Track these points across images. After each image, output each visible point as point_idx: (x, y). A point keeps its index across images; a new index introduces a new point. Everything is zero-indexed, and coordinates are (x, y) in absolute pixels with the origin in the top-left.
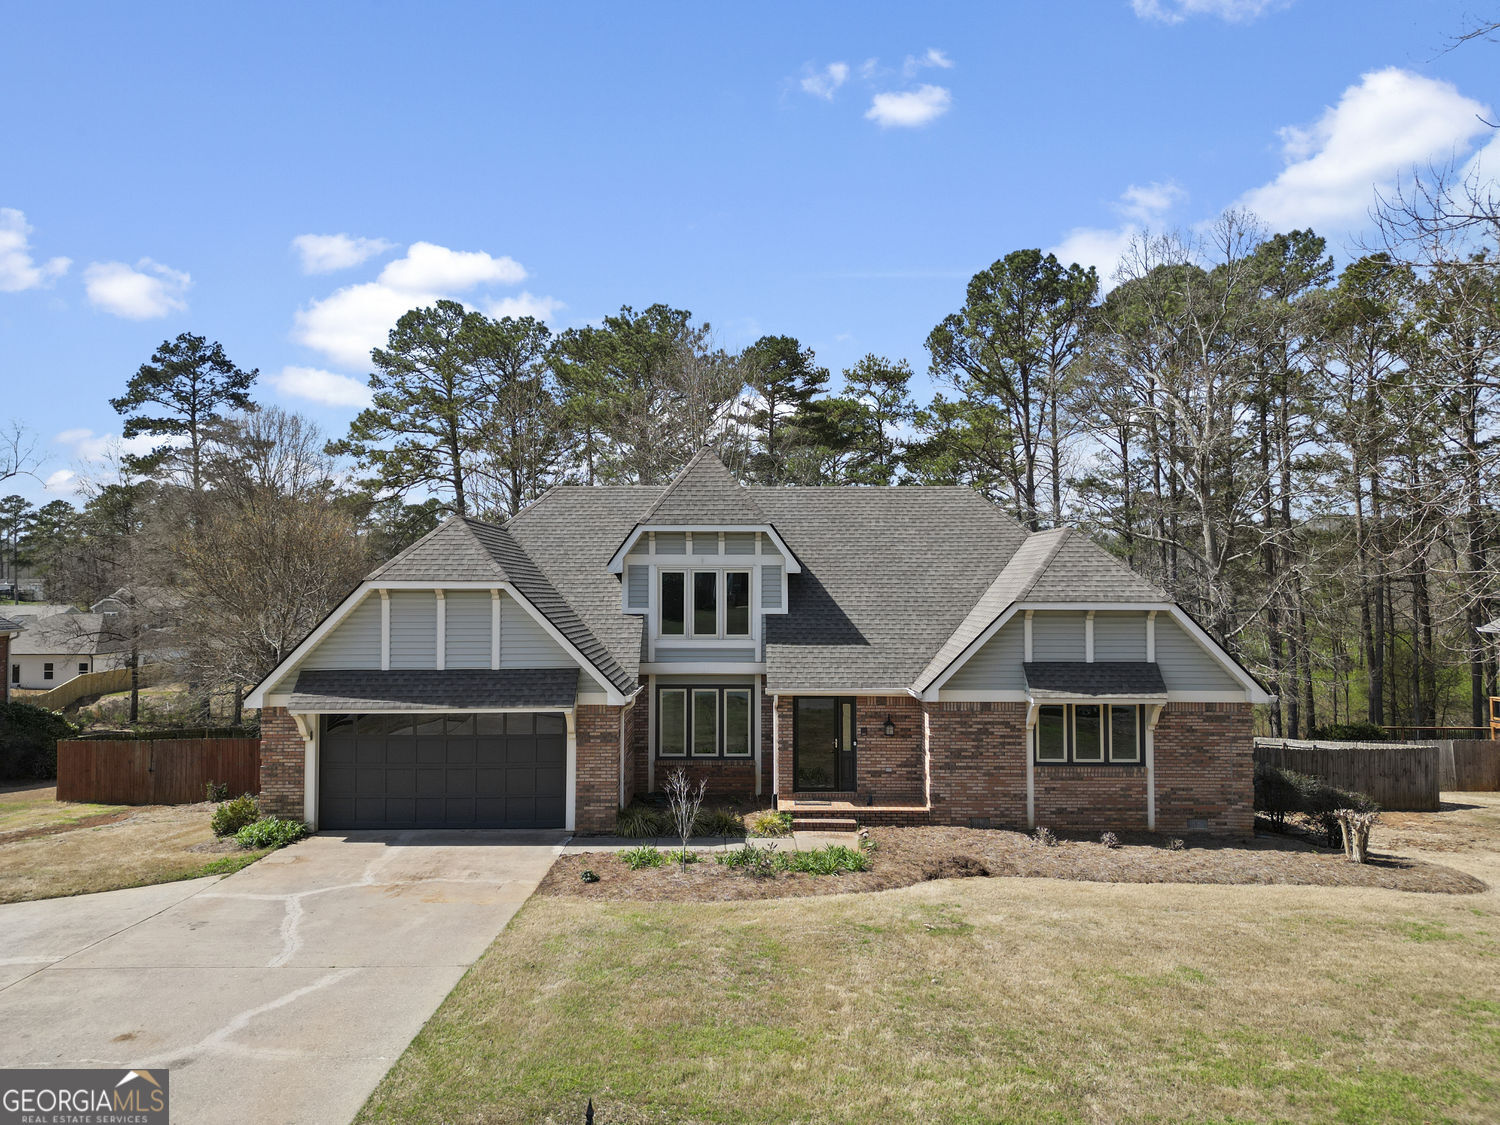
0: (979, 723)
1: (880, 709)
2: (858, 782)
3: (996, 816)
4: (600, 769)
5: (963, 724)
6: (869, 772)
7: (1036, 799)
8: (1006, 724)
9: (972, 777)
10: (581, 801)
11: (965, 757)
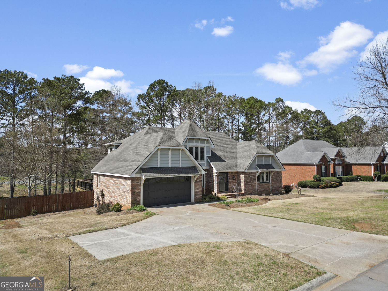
0: (250, 176)
1: (232, 174)
2: (228, 189)
3: (253, 193)
4: (199, 188)
5: (248, 176)
6: (230, 187)
7: (258, 189)
8: (254, 176)
9: (250, 186)
10: (196, 195)
11: (249, 182)
